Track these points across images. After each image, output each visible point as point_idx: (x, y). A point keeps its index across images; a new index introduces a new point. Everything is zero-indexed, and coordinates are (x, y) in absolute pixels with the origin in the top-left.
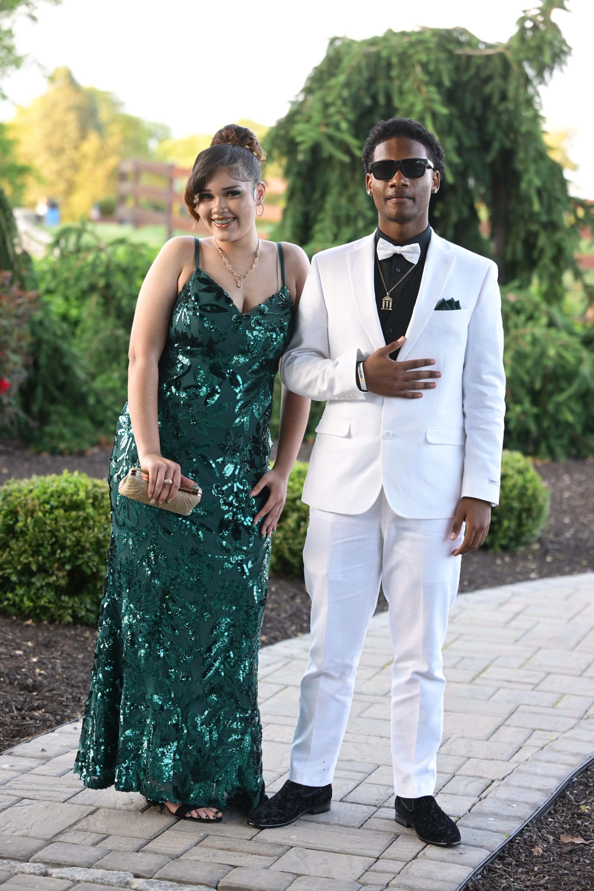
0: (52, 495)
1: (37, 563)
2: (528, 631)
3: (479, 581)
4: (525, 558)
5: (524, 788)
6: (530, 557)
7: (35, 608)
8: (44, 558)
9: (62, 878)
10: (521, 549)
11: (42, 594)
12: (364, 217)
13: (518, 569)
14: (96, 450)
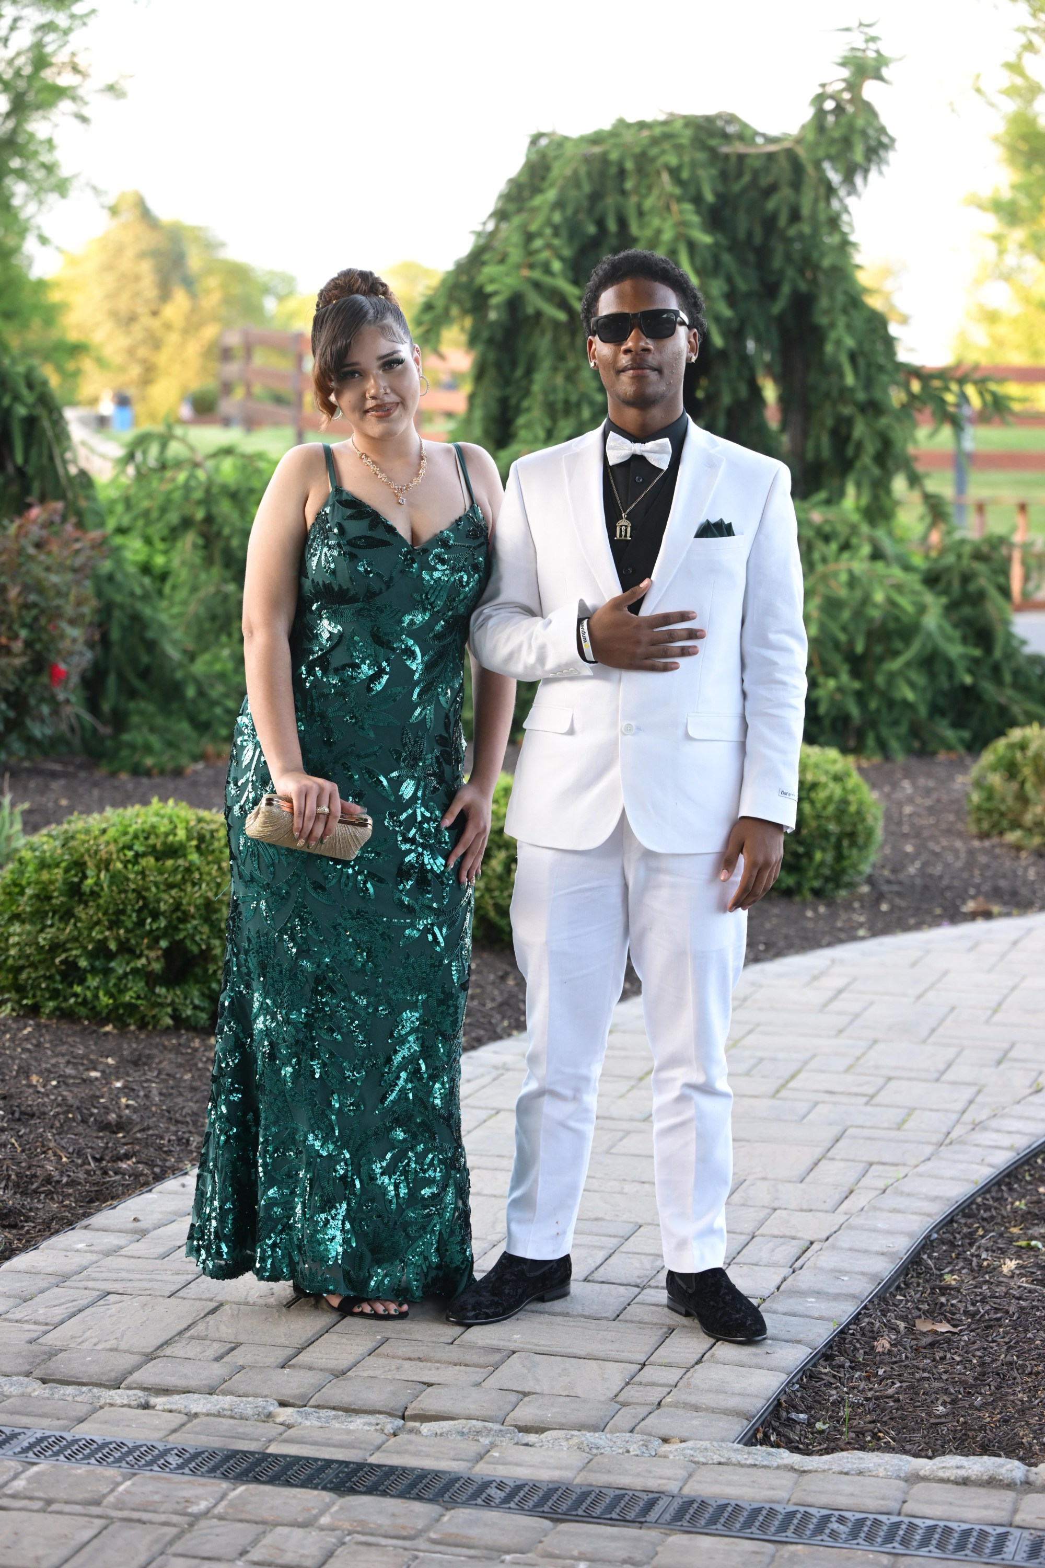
0: (136, 837)
1: (117, 939)
2: (857, 1016)
3: (781, 944)
4: (848, 907)
5: (859, 1251)
6: (856, 905)
7: (116, 1007)
8: (128, 931)
9: (171, 1411)
10: (843, 893)
11: (126, 985)
12: (591, 403)
13: (839, 924)
14: (200, 766)
